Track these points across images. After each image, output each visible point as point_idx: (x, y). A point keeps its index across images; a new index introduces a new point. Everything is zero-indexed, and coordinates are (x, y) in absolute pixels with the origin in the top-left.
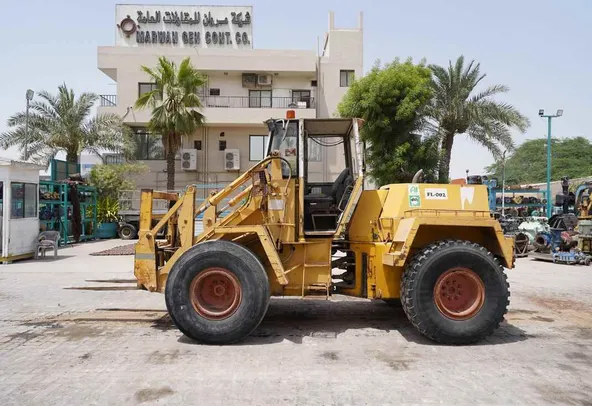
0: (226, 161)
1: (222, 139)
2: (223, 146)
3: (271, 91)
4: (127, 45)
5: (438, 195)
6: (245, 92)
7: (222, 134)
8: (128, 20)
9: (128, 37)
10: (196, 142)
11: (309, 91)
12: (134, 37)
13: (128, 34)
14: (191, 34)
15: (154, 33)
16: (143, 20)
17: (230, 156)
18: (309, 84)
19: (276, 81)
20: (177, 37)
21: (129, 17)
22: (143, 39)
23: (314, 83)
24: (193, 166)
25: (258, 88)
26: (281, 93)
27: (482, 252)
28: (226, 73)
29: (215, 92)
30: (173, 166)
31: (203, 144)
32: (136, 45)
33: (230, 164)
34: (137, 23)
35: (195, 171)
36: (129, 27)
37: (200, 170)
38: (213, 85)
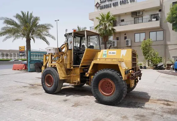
0: (126, 43)
1: (125, 36)
2: (125, 38)
3: (142, 17)
4: (97, 11)
5: (113, 53)
6: (133, 19)
7: (125, 34)
8: (98, 3)
9: (98, 8)
10: (117, 38)
11: (158, 14)
12: (99, 8)
13: (98, 7)
14: (115, 3)
15: (104, 5)
16: (101, 2)
17: (127, 41)
18: (158, 11)
19: (144, 13)
20: (111, 5)
21: (98, 2)
22: (102, 8)
23: (160, 11)
24: (116, 45)
25: (137, 17)
26: (146, 17)
27: (114, 73)
28: (126, 14)
29: (123, 21)
30: (106, 46)
31: (119, 38)
32: (100, 10)
33: (127, 44)
34: (100, 4)
35: (116, 47)
36: (98, 6)
37: (118, 47)
38: (122, 19)
